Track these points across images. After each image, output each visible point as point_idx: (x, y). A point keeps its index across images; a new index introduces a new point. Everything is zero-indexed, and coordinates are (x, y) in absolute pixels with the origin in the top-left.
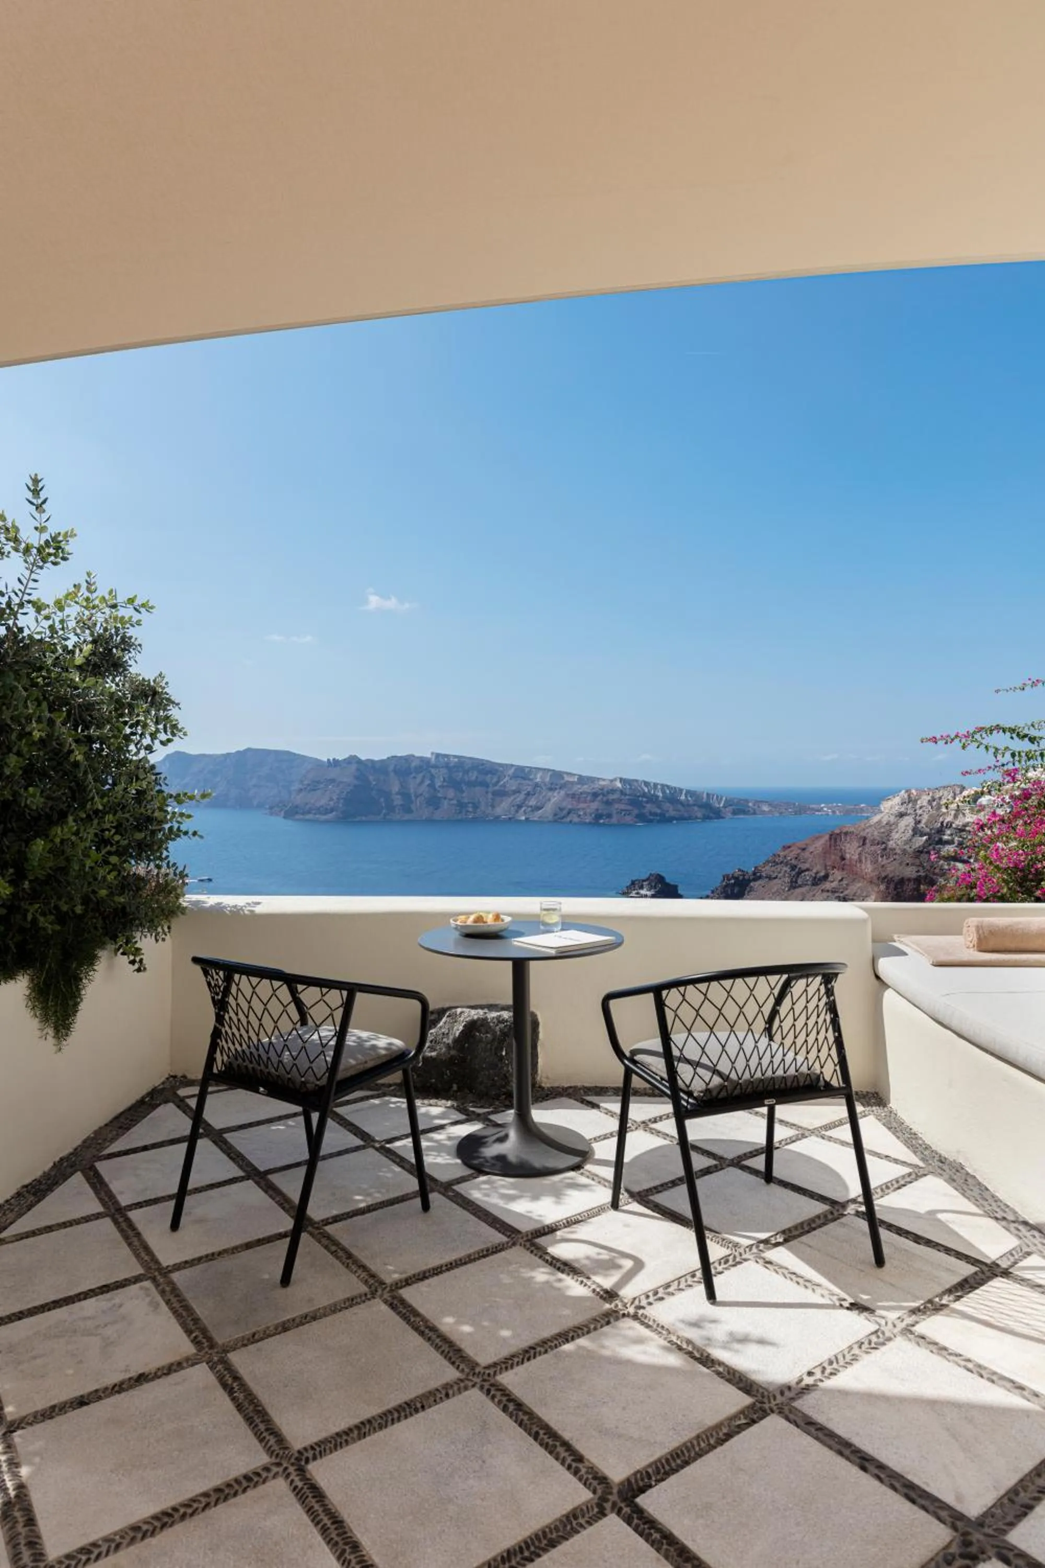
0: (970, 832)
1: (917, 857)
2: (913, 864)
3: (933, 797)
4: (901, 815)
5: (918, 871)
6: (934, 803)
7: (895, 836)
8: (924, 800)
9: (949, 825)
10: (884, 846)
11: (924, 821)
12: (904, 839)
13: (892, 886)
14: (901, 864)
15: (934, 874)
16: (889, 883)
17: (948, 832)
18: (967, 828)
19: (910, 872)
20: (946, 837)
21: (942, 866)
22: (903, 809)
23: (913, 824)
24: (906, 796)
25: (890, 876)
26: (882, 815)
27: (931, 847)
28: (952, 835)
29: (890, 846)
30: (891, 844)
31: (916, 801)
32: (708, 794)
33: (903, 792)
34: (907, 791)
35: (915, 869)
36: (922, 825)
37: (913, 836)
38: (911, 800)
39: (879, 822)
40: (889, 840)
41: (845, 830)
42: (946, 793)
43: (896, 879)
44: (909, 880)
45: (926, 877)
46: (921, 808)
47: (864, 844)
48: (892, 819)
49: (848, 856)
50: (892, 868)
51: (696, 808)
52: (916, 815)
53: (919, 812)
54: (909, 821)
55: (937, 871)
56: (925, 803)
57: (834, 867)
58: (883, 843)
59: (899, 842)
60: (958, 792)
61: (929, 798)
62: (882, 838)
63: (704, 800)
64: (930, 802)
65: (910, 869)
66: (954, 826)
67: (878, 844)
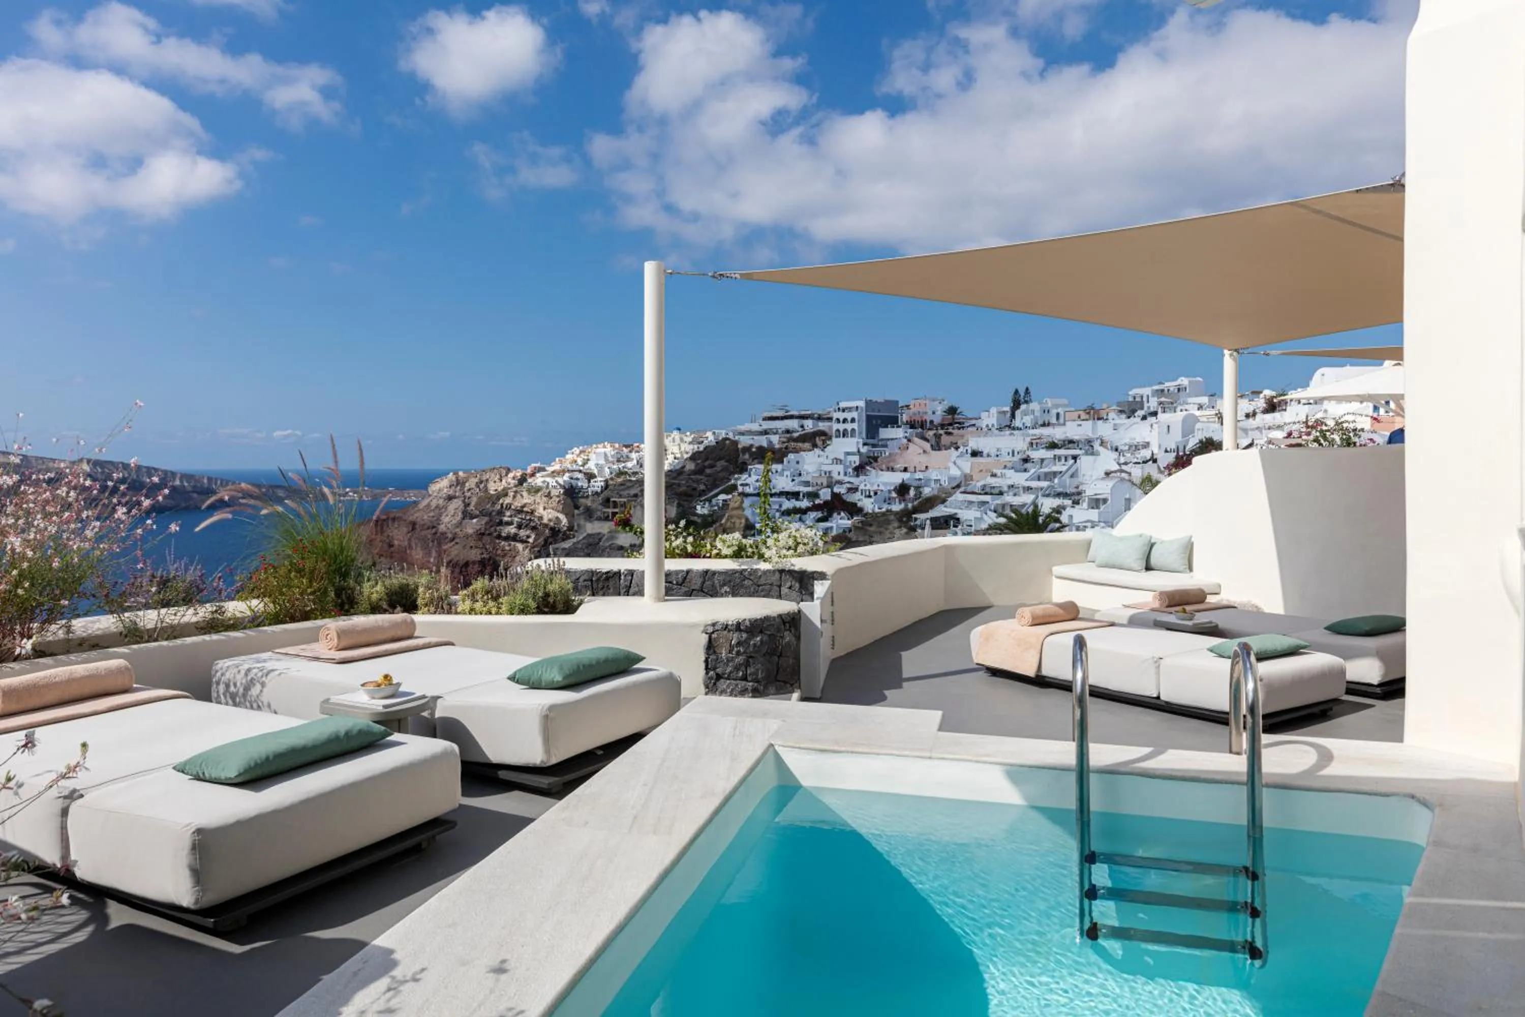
0: (528, 512)
1: (480, 540)
2: (476, 547)
3: (480, 479)
4: (450, 498)
5: (482, 554)
6: (482, 486)
7: (446, 519)
8: (472, 483)
9: (509, 507)
10: (434, 530)
11: (473, 503)
12: (454, 522)
13: (457, 570)
14: (464, 547)
15: (497, 555)
16: (454, 566)
17: (508, 513)
18: (525, 509)
19: (474, 555)
20: (506, 519)
21: (504, 546)
22: (451, 492)
23: (462, 507)
24: (454, 479)
25: (455, 560)
26: (430, 499)
27: (493, 529)
28: (511, 516)
29: (440, 530)
30: (442, 528)
31: (464, 483)
32: (210, 479)
33: (451, 474)
34: (454, 474)
35: (479, 551)
36: (472, 507)
37: (463, 519)
38: (459, 483)
39: (429, 505)
40: (439, 524)
41: (392, 516)
42: (493, 475)
43: (461, 563)
44: (474, 563)
45: (489, 559)
46: (469, 490)
47: (413, 529)
48: (441, 502)
49: (396, 543)
50: (456, 552)
51: (195, 495)
52: (465, 497)
53: (468, 494)
54: (457, 504)
55: (499, 552)
56: (473, 486)
57: (381, 556)
58: (434, 527)
59: (449, 526)
60: (504, 474)
61: (476, 480)
62: (431, 522)
63: (206, 486)
64: (477, 485)
65: (474, 551)
66: (513, 507)
67: (428, 528)
